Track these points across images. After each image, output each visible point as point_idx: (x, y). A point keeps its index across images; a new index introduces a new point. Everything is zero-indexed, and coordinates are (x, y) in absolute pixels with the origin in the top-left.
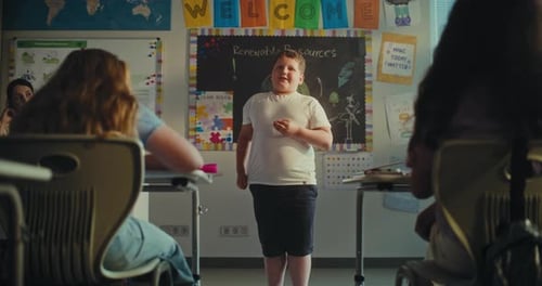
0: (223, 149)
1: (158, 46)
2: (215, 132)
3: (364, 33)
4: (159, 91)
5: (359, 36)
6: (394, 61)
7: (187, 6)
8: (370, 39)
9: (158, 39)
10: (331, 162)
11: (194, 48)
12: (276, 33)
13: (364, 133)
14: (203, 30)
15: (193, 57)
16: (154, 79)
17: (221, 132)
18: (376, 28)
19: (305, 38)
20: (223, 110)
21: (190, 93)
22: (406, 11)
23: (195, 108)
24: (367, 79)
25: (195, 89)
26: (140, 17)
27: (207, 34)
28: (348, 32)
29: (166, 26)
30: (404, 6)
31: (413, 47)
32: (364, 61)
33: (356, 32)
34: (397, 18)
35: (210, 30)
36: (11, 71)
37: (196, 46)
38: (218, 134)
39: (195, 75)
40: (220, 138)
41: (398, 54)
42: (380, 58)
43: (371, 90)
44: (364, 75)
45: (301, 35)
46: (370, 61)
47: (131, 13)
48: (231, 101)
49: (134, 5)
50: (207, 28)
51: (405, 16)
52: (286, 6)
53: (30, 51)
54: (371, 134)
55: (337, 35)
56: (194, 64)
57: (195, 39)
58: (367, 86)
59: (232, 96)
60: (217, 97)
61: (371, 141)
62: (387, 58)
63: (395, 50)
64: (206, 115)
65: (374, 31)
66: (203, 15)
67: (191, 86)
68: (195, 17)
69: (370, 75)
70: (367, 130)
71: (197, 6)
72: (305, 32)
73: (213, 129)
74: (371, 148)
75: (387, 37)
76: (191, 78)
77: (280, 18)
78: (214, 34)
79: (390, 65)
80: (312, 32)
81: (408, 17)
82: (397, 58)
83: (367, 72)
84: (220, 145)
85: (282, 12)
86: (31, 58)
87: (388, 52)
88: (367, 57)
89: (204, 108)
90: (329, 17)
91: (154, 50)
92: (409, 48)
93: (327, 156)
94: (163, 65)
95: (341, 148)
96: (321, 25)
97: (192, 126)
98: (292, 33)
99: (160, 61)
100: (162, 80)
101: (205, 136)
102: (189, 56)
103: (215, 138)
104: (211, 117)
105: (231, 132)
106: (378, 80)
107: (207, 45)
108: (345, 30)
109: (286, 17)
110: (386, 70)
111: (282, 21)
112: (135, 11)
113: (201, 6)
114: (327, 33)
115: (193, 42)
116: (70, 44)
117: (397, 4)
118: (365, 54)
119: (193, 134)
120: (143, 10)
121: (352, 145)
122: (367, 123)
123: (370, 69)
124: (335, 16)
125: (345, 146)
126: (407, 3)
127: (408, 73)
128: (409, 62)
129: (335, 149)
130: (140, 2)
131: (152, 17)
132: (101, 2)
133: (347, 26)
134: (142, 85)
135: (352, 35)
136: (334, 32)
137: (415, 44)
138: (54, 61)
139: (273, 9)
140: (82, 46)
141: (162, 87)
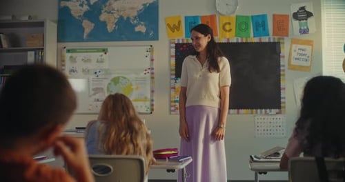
1: (151, 50)
3: (279, 39)
4: (152, 78)
5: (276, 41)
6: (298, 57)
8: (283, 43)
9: (151, 46)
10: (259, 121)
11: (173, 51)
12: (224, 41)
13: (280, 103)
14: (178, 40)
15: (172, 56)
16: (149, 71)
18: (287, 36)
19: (242, 43)
21: (172, 79)
22: (306, 24)
23: (174, 88)
24: (282, 68)
25: (174, 77)
26: (140, 32)
27: (181, 42)
28: (269, 39)
29: (156, 38)
30: (305, 21)
31: (311, 47)
32: (279, 56)
33: (274, 39)
34: (300, 29)
35: (183, 40)
36: (63, 67)
37: (174, 49)
39: (174, 68)
41: (301, 52)
42: (290, 54)
43: (284, 75)
44: (279, 66)
45: (240, 41)
46: (284, 57)
47: (134, 30)
49: (136, 25)
50: (181, 38)
51: (305, 28)
52: (229, 24)
53: (74, 55)
54: (284, 103)
55: (263, 41)
56: (173, 61)
57: (174, 45)
58: (282, 73)
61: (284, 107)
62: (294, 55)
63: (299, 49)
65: (285, 38)
66: (178, 31)
67: (171, 74)
68: (174, 32)
69: (284, 66)
70: (282, 100)
71: (174, 25)
72: (242, 39)
74: (285, 112)
75: (295, 41)
77: (226, 31)
78: (185, 42)
79: (296, 59)
80: (247, 40)
81: (308, 28)
82: (301, 54)
83: (281, 64)
85: (227, 27)
86: (75, 59)
87: (295, 51)
90: (257, 30)
91: (148, 53)
92: (308, 48)
93: (256, 118)
94: (155, 62)
95: (266, 112)
96: (252, 35)
97: (173, 99)
98: (234, 40)
99: (152, 60)
100: (154, 71)
102: (170, 56)
106: (289, 69)
107: (181, 49)
108: (267, 37)
109: (230, 30)
110: (294, 62)
111: (228, 33)
112: (137, 29)
113: (177, 25)
114: (256, 40)
115: (172, 48)
116: (98, 51)
117: (300, 20)
118: (280, 53)
119: (173, 104)
120: (141, 28)
121: (273, 110)
122: (282, 96)
123: (283, 62)
124: (261, 29)
125: (268, 110)
126: (306, 20)
127: (307, 64)
128: (308, 57)
129: (261, 112)
130: (139, 24)
131: (147, 33)
132: (116, 24)
133: (268, 35)
134: (142, 75)
135: (272, 41)
136: (260, 39)
137: (312, 45)
138: (89, 60)
139: (221, 25)
140: (105, 51)
141: (154, 75)
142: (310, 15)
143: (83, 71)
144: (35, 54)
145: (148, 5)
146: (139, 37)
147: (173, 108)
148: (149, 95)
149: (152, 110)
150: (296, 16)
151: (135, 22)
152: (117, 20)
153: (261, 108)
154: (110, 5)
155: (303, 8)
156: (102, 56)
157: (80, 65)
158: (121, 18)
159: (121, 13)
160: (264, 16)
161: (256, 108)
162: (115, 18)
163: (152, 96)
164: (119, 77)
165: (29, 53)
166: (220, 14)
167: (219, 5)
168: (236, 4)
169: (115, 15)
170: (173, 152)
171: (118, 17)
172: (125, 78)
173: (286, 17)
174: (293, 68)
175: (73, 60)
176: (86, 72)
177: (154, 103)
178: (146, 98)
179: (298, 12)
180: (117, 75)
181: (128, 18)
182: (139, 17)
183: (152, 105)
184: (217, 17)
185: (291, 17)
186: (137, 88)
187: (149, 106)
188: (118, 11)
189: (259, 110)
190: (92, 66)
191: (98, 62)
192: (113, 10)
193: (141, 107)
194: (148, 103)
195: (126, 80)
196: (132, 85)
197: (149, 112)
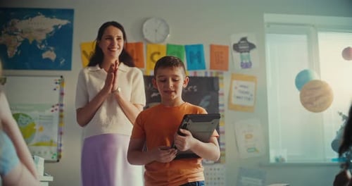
1: (61, 81)
3: (218, 73)
4: (61, 116)
5: (214, 75)
6: (240, 95)
7: (84, 52)
8: (222, 78)
12: (151, 74)
16: (57, 107)
18: (227, 69)
22: (249, 57)
24: (220, 108)
26: (48, 60)
28: (206, 73)
29: (68, 67)
30: (247, 54)
31: (254, 83)
32: (218, 94)
33: (211, 73)
34: (242, 63)
41: (242, 89)
42: (230, 92)
43: (223, 116)
44: (217, 105)
46: (222, 94)
47: (41, 57)
49: (44, 51)
51: (248, 61)
52: (159, 54)
55: (198, 75)
58: (221, 114)
61: (224, 155)
62: (235, 93)
63: (242, 86)
65: (225, 72)
69: (223, 105)
70: (221, 146)
75: (235, 77)
77: (154, 62)
79: (238, 97)
81: (250, 63)
82: (242, 92)
83: (220, 102)
85: (156, 58)
87: (236, 88)
88: (220, 92)
90: (191, 62)
91: (58, 85)
92: (251, 85)
94: (65, 97)
99: (62, 94)
100: (64, 108)
106: (229, 109)
108: (203, 71)
110: (234, 101)
112: (45, 56)
114: (190, 74)
117: (241, 52)
118: (218, 89)
120: (50, 55)
122: (221, 141)
123: (222, 100)
124: (196, 61)
126: (249, 52)
127: (251, 103)
128: (252, 95)
130: (48, 49)
131: (57, 60)
132: (19, 48)
133: (204, 68)
134: (48, 112)
135: (209, 75)
136: (195, 73)
139: (149, 55)
140: (2, 81)
141: (64, 113)
142: (252, 46)
145: (60, 27)
146: (47, 65)
148: (55, 138)
149: (59, 157)
150: (236, 47)
151: (43, 46)
152: (20, 43)
154: (13, 25)
155: (244, 39)
158: (26, 41)
159: (26, 36)
160: (199, 47)
162: (18, 42)
163: (60, 139)
166: (147, 41)
167: (146, 31)
168: (168, 32)
169: (18, 37)
171: (22, 39)
172: (26, 116)
173: (226, 48)
174: (233, 108)
177: (62, 148)
178: (52, 142)
179: (239, 43)
180: (19, 112)
181: (35, 42)
182: (48, 42)
183: (60, 151)
184: (144, 46)
185: (231, 49)
186: (41, 129)
187: (55, 152)
188: (22, 32)
192: (17, 30)
193: (45, 153)
194: (54, 149)
195: (28, 119)
196: (34, 125)
197: (55, 159)
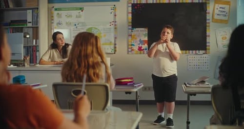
0: (144, 53)
1: (114, 8)
2: (140, 46)
3: (206, 0)
4: (115, 28)
5: (204, 2)
6: (219, 13)
8: (209, 3)
9: (115, 5)
10: (191, 59)
11: (130, 9)
12: (166, 1)
13: (206, 46)
15: (130, 13)
16: (113, 23)
17: (142, 46)
19: (179, 3)
20: (144, 36)
21: (129, 29)
23: (131, 35)
24: (207, 21)
25: (131, 27)
27: (135, 2)
28: (199, 0)
31: (229, 6)
32: (206, 13)
33: (202, 0)
35: (137, 1)
36: (52, 21)
37: (131, 8)
38: (141, 47)
39: (131, 21)
40: (142, 48)
41: (221, 10)
42: (214, 11)
43: (209, 26)
44: (206, 19)
46: (209, 13)
48: (147, 32)
53: (59, 12)
54: (209, 46)
55: (194, 2)
56: (130, 16)
57: (131, 5)
58: (207, 25)
59: (147, 30)
60: (141, 31)
61: (209, 49)
62: (217, 12)
63: (220, 8)
64: (136, 39)
67: (129, 26)
69: (209, 20)
70: (207, 44)
72: (179, 0)
73: (139, 44)
74: (209, 52)
75: (217, 2)
76: (129, 23)
78: (139, 2)
79: (218, 15)
80: (182, 0)
82: (221, 11)
83: (207, 18)
84: (142, 51)
86: (61, 15)
87: (217, 9)
89: (135, 35)
91: (113, 10)
92: (227, 7)
93: (189, 56)
94: (117, 17)
95: (196, 52)
97: (130, 43)
98: (173, 1)
99: (115, 15)
100: (116, 23)
101: (136, 48)
102: (128, 13)
103: (140, 49)
104: (138, 39)
105: (147, 46)
106: (212, 22)
107: (136, 8)
110: (216, 17)
114: (189, 1)
115: (130, 6)
116: (77, 9)
118: (207, 10)
119: (130, 47)
121: (201, 51)
122: (207, 41)
123: (209, 17)
125: (197, 51)
127: (226, 18)
128: (227, 13)
129: (192, 53)
134: (108, 26)
135: (201, 2)
136: (192, 0)
137: (230, 5)
138: (70, 16)
140: (82, 9)
141: (117, 27)
143: (67, 23)
144: (33, 12)
147: (130, 50)
148: (113, 41)
149: (115, 51)
153: (192, 50)
156: (79, 13)
157: (64, 19)
161: (189, 50)
163: (115, 41)
164: (92, 28)
165: (28, 11)
170: (130, 80)
172: (96, 29)
174: (215, 21)
175: (59, 16)
176: (69, 24)
177: (117, 46)
178: (111, 42)
180: (90, 27)
183: (115, 48)
186: (105, 36)
187: (113, 48)
189: (191, 51)
190: (73, 20)
191: (77, 17)
193: (108, 49)
194: (112, 46)
195: (97, 30)
196: (101, 34)
197: (113, 52)
